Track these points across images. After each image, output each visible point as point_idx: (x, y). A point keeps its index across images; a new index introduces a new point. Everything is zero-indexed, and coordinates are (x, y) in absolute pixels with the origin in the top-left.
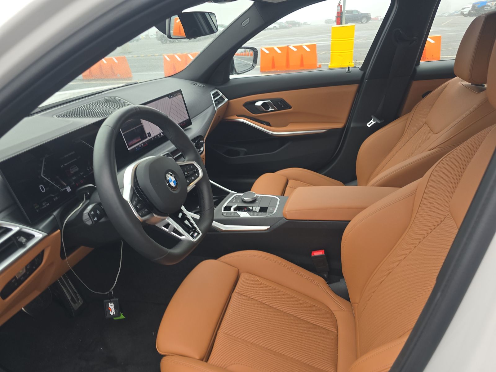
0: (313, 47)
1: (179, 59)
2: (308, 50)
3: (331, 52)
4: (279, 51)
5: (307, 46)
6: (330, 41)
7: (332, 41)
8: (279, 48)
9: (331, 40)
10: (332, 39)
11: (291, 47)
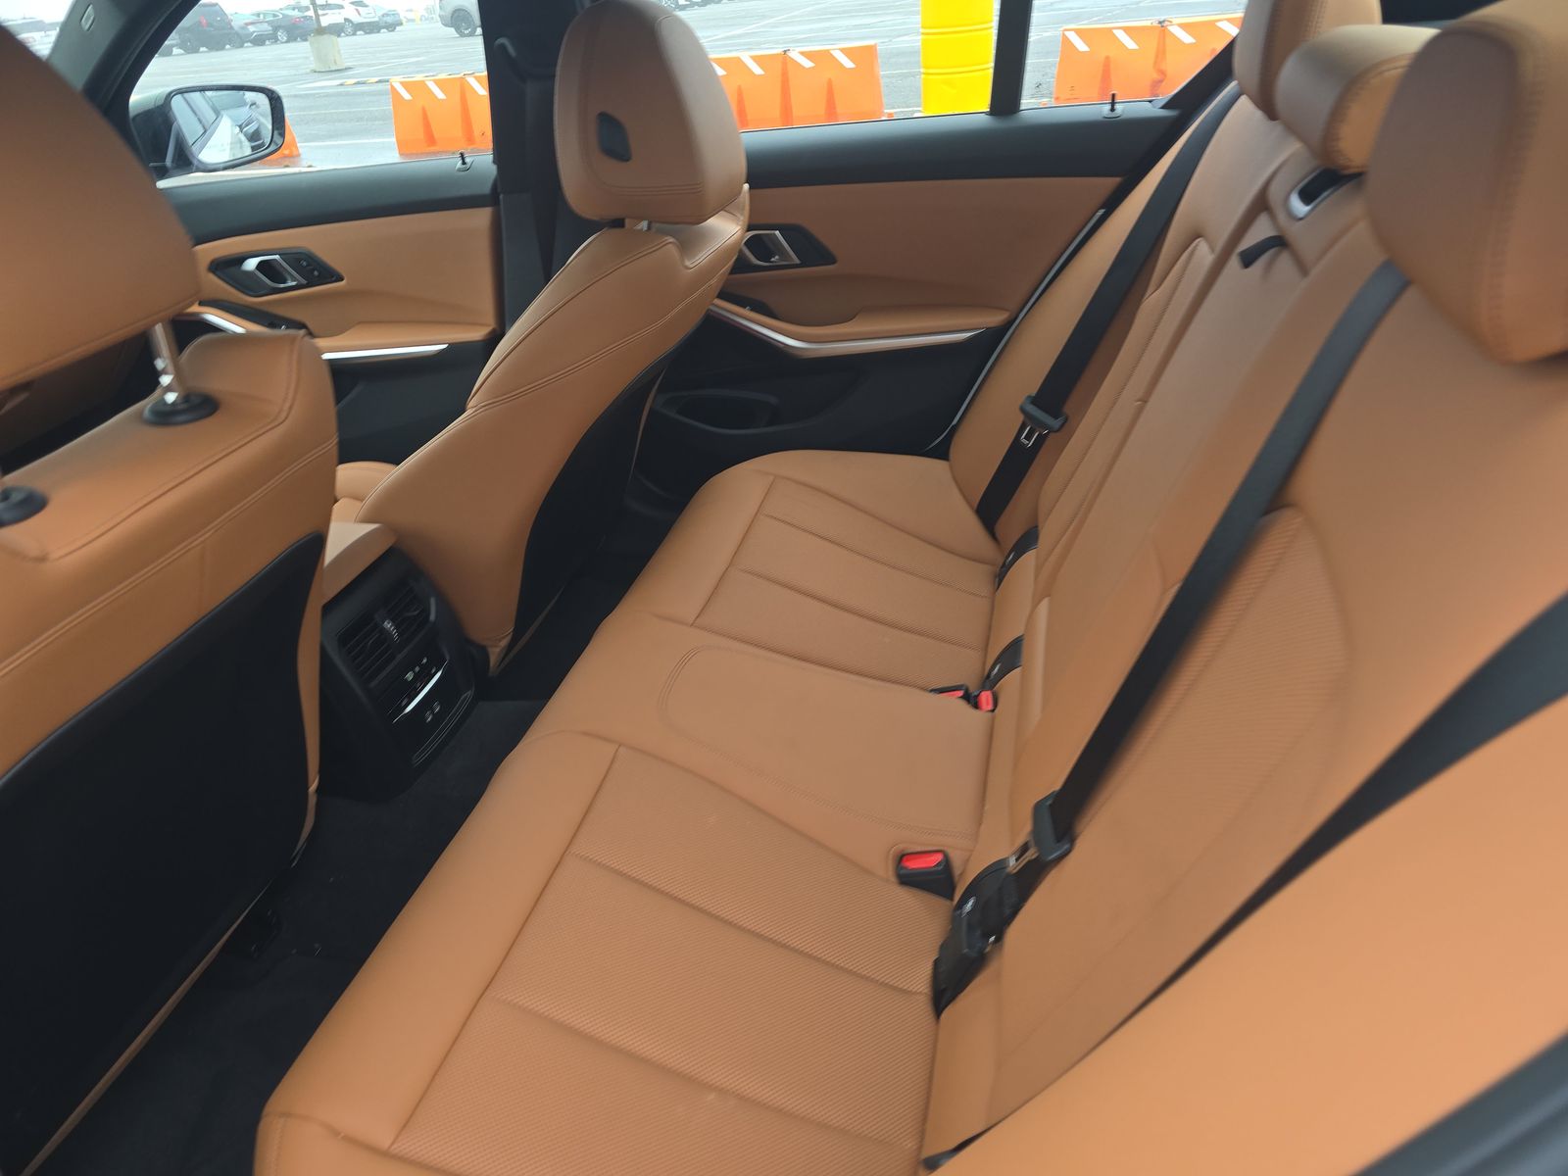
0: (865, 56)
1: (441, 95)
2: (848, 64)
3: (922, 70)
4: (757, 70)
5: (846, 51)
6: (918, 33)
7: (923, 34)
8: (757, 59)
9: (922, 31)
10: (923, 27)
11: (794, 55)
